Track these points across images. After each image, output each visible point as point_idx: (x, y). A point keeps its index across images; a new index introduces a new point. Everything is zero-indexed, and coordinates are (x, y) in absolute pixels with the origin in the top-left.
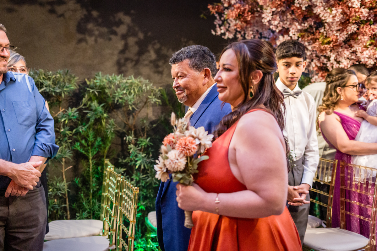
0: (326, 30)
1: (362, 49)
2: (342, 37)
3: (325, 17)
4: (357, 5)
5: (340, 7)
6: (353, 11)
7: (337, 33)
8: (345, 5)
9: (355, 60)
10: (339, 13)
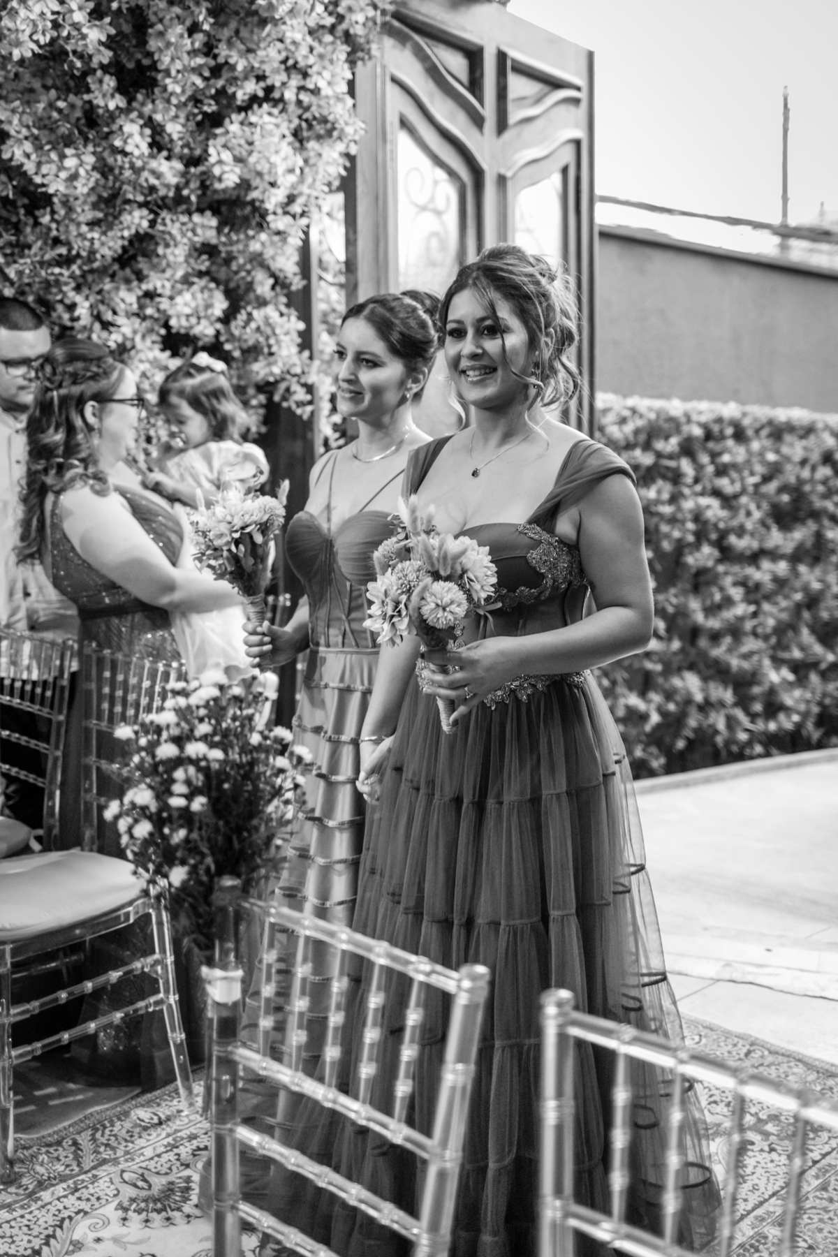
0: (56, 217)
1: (173, 287)
2: (108, 245)
3: (44, 176)
4: (137, 146)
5: (90, 148)
6: (127, 166)
7: (91, 230)
8: (104, 144)
9: (156, 320)
10: (89, 168)
